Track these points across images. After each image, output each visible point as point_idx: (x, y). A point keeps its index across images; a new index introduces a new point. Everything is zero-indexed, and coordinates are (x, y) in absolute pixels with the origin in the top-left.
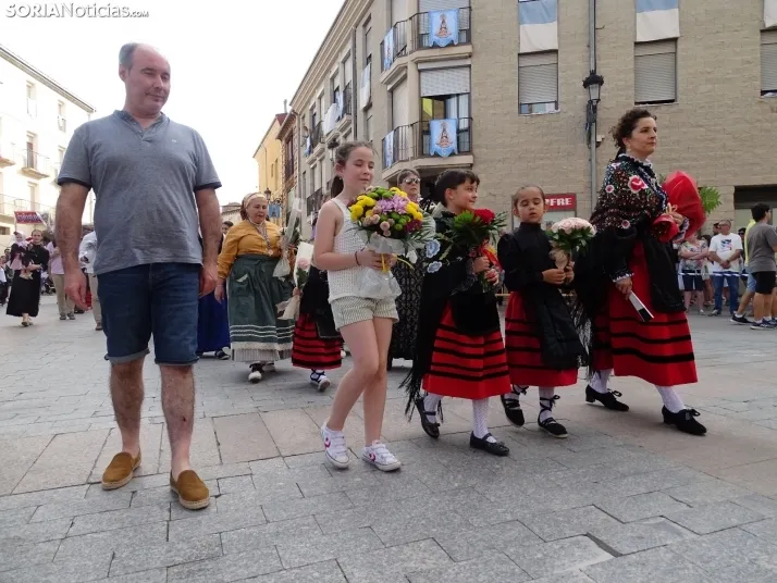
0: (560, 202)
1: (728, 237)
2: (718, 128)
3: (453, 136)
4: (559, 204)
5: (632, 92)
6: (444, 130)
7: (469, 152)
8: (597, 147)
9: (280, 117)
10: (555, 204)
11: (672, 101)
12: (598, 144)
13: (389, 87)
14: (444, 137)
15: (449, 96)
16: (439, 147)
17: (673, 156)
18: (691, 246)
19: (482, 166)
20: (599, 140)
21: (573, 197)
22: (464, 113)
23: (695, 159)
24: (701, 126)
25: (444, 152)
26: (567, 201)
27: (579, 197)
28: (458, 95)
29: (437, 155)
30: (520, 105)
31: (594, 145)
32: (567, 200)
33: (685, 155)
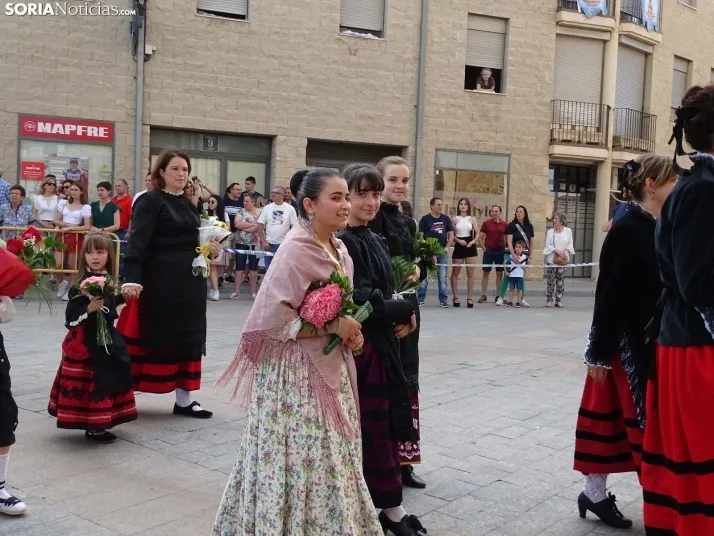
0: (92, 131)
1: (279, 208)
2: (293, 63)
4: (89, 134)
8: (145, 61)
10: (84, 134)
11: (242, 17)
12: (147, 57)
17: (241, 90)
18: (247, 215)
20: (149, 51)
21: (110, 127)
23: (266, 99)
24: (273, 56)
26: (101, 132)
27: (118, 128)
31: (141, 59)
32: (102, 129)
33: (254, 91)
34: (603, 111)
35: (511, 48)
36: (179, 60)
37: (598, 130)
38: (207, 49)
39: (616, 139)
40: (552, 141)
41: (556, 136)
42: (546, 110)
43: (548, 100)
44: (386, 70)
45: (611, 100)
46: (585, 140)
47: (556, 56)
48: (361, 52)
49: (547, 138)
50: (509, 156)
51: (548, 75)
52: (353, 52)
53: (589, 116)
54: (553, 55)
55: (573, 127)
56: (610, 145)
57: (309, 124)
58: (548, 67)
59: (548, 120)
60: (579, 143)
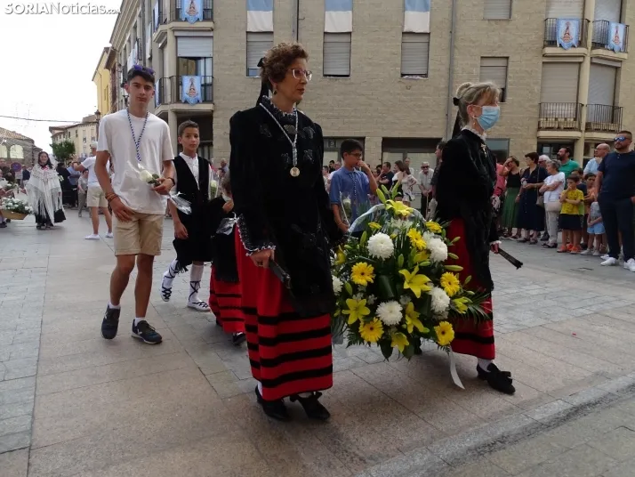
2: (374, 97)
3: (198, 88)
5: (321, 67)
6: (192, 84)
7: (211, 101)
9: (106, 49)
11: (348, 76)
13: (160, 45)
14: (192, 89)
15: (200, 58)
16: (188, 96)
17: (345, 114)
19: (220, 112)
22: (209, 72)
23: (359, 118)
24: (363, 95)
25: (192, 100)
28: (205, 58)
29: (186, 102)
30: (248, 70)
33: (353, 114)
34: (578, 107)
35: (510, 75)
36: (314, 102)
37: (575, 119)
38: (328, 95)
39: (588, 124)
40: (539, 129)
41: (541, 126)
42: (536, 110)
43: (537, 103)
44: (429, 95)
45: (584, 100)
46: (562, 127)
47: (542, 76)
48: (413, 87)
49: (536, 127)
50: (509, 139)
51: (537, 88)
52: (408, 88)
53: (569, 111)
54: (540, 75)
55: (556, 119)
56: (583, 128)
57: (383, 129)
58: (536, 83)
59: (537, 116)
60: (559, 129)
